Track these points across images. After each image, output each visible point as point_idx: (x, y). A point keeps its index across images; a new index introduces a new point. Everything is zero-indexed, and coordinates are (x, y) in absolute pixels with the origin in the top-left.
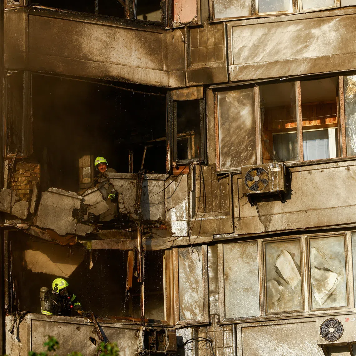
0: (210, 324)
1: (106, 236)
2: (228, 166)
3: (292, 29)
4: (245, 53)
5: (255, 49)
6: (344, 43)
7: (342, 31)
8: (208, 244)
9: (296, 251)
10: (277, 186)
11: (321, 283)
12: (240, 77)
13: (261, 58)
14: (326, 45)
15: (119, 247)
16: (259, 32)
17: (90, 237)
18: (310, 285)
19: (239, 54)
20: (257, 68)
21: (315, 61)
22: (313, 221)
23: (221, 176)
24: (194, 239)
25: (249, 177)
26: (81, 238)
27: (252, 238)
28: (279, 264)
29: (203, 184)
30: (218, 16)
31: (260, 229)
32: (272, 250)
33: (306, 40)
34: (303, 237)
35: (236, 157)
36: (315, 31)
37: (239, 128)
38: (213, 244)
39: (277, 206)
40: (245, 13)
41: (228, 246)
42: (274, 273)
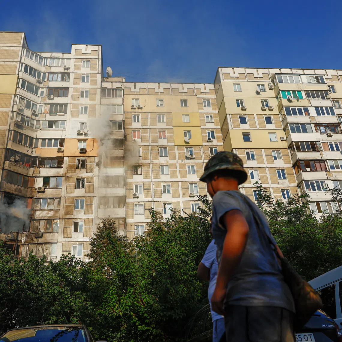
0: (26, 257)
1: (10, 242)
2: (33, 232)
3: (46, 212)
4: (38, 215)
5: (40, 214)
6: (54, 215)
7: (54, 213)
8: (28, 244)
9: (42, 246)
10: (40, 235)
11: (46, 251)
12: (37, 218)
13: (40, 216)
14: (51, 215)
15: (13, 244)
16: (41, 212)
17: (7, 242)
18: (44, 252)
19: (37, 215)
20: (39, 217)
21: (49, 217)
22: (46, 242)
23: (31, 234)
24: (25, 243)
25: (36, 234)
26: (6, 242)
27: (35, 244)
28: (39, 248)
29: (28, 235)
30: (34, 209)
31: (37, 242)
32: (38, 246)
33: (48, 214)
34: (44, 244)
35: (34, 231)
36: (50, 212)
37: (35, 226)
38: (29, 244)
39: (40, 239)
40: (39, 209)
41: (31, 245)
42: (38, 250)
